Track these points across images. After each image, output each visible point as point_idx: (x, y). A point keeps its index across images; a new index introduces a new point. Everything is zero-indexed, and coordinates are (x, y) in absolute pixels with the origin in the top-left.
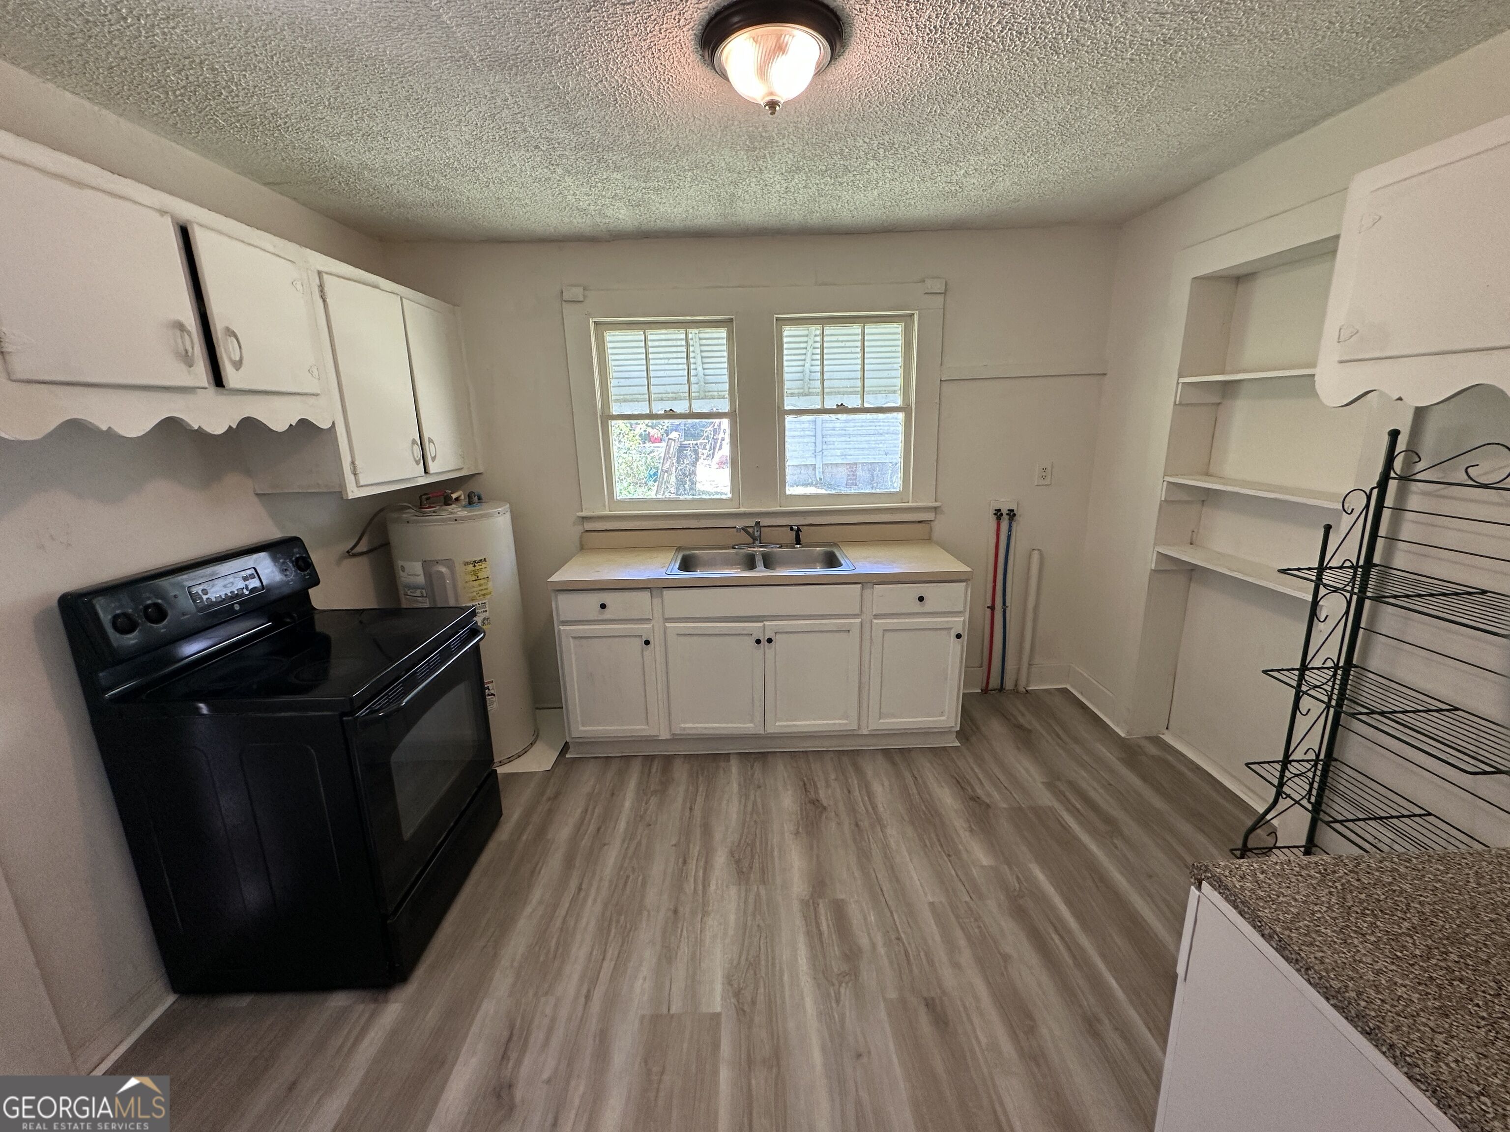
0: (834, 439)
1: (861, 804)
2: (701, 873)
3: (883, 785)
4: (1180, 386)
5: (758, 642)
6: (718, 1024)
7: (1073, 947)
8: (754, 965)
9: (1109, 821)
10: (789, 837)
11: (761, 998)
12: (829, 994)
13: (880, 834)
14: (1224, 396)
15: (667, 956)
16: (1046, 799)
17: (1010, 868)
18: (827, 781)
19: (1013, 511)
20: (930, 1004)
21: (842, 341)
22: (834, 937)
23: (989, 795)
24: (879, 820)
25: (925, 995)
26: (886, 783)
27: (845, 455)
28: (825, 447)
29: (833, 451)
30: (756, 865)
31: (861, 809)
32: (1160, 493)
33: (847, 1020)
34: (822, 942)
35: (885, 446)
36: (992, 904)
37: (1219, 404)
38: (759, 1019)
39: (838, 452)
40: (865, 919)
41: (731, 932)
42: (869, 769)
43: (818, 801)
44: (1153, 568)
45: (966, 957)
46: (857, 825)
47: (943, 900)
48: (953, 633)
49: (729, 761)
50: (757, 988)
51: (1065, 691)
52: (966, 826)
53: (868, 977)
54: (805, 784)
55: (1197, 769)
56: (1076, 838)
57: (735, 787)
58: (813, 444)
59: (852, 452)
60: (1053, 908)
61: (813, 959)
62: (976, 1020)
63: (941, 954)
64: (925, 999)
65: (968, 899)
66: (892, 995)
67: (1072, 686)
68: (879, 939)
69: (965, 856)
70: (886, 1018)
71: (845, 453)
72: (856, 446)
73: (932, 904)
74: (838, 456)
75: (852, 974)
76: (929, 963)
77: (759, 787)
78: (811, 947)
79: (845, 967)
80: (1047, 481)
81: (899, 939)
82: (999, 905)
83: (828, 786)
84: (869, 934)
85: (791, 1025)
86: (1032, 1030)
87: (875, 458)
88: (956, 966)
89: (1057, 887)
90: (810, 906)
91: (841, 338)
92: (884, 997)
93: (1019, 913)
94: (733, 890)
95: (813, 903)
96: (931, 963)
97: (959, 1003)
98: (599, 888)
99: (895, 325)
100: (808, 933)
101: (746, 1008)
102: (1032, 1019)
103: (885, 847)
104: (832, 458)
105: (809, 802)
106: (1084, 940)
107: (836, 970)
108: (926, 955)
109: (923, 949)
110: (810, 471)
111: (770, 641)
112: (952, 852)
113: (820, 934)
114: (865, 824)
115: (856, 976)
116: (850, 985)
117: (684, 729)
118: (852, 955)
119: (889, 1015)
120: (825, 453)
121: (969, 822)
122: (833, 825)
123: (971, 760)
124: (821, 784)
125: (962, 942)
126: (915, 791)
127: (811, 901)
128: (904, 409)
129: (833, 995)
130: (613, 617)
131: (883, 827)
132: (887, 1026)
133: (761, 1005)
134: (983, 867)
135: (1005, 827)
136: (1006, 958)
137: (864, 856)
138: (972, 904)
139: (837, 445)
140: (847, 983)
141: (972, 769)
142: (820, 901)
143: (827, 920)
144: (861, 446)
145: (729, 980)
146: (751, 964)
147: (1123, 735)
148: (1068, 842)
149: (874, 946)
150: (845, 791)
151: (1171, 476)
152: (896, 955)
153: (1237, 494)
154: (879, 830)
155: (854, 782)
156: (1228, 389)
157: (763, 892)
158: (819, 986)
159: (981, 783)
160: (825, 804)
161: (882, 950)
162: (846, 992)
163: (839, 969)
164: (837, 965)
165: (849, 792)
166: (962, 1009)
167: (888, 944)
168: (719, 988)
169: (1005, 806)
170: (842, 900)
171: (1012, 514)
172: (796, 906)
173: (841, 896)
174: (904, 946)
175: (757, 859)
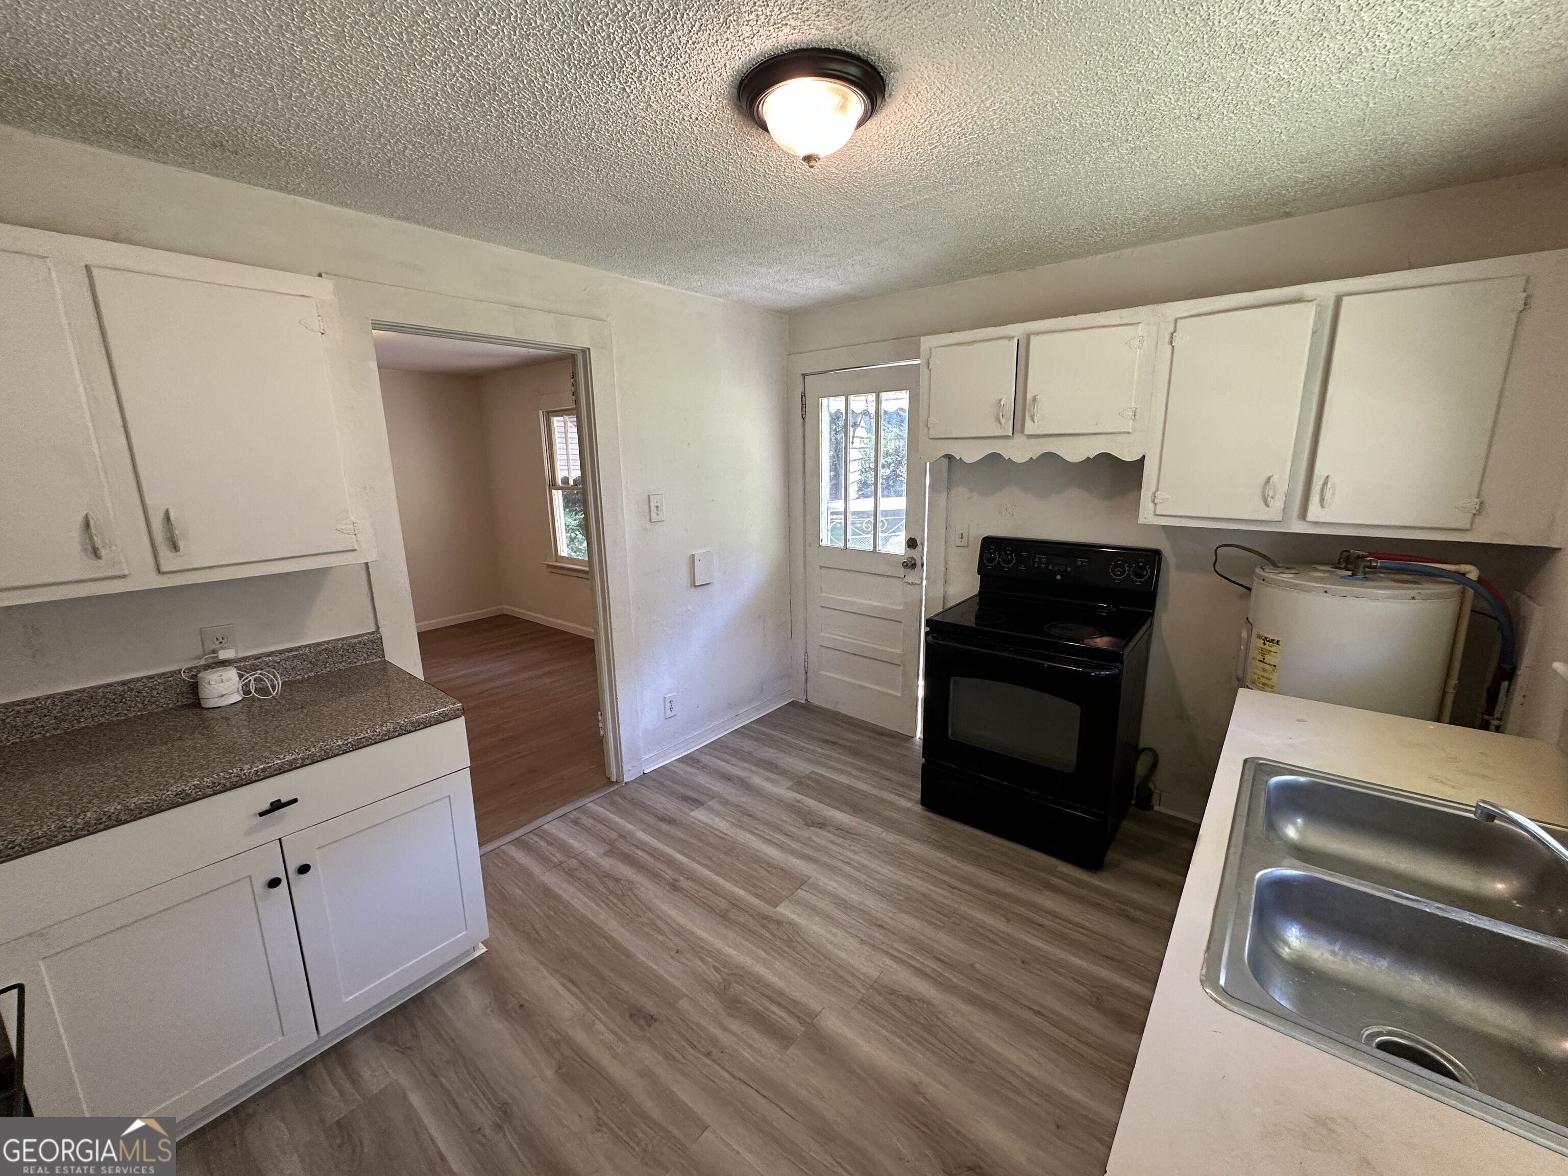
2: (914, 963)
6: (769, 904)
8: (789, 943)
10: (916, 1075)
11: (763, 931)
12: (724, 967)
15: (843, 904)
20: (651, 1019)
22: (761, 1009)
25: (656, 1024)
30: (893, 1011)
33: (700, 963)
34: (765, 995)
38: (751, 923)
40: (751, 1047)
41: (829, 947)
50: (771, 933)
53: (710, 1001)
61: (758, 979)
62: (609, 1036)
63: (663, 1072)
64: (656, 1020)
66: (683, 1003)
68: (725, 1039)
70: (676, 984)
75: (722, 992)
76: (670, 1054)
78: (768, 985)
79: (731, 992)
81: (709, 1054)
84: (735, 1034)
85: (731, 935)
88: (645, 1073)
90: (807, 1017)
92: (687, 996)
94: (874, 973)
95: (806, 1022)
96: (668, 1056)
97: (628, 1039)
98: (944, 896)
100: (781, 993)
101: (765, 921)
107: (734, 984)
108: (675, 1060)
109: (682, 1063)
113: (773, 1001)
115: (716, 993)
116: (717, 984)
118: (734, 1006)
119: (675, 988)
127: (809, 1021)
129: (722, 969)
132: (671, 980)
133: (758, 928)
140: (719, 983)
142: (803, 1029)
143: (780, 1017)
145: (791, 923)
146: (792, 941)
149: (725, 1029)
152: (701, 1037)
157: (852, 992)
158: (737, 967)
161: (715, 1031)
162: (713, 976)
163: (733, 988)
164: (737, 989)
166: (624, 1036)
167: (714, 1041)
168: (793, 917)
170: (786, 1048)
172: (813, 1005)
173: (792, 1050)
174: (700, 1052)
175: (899, 1015)
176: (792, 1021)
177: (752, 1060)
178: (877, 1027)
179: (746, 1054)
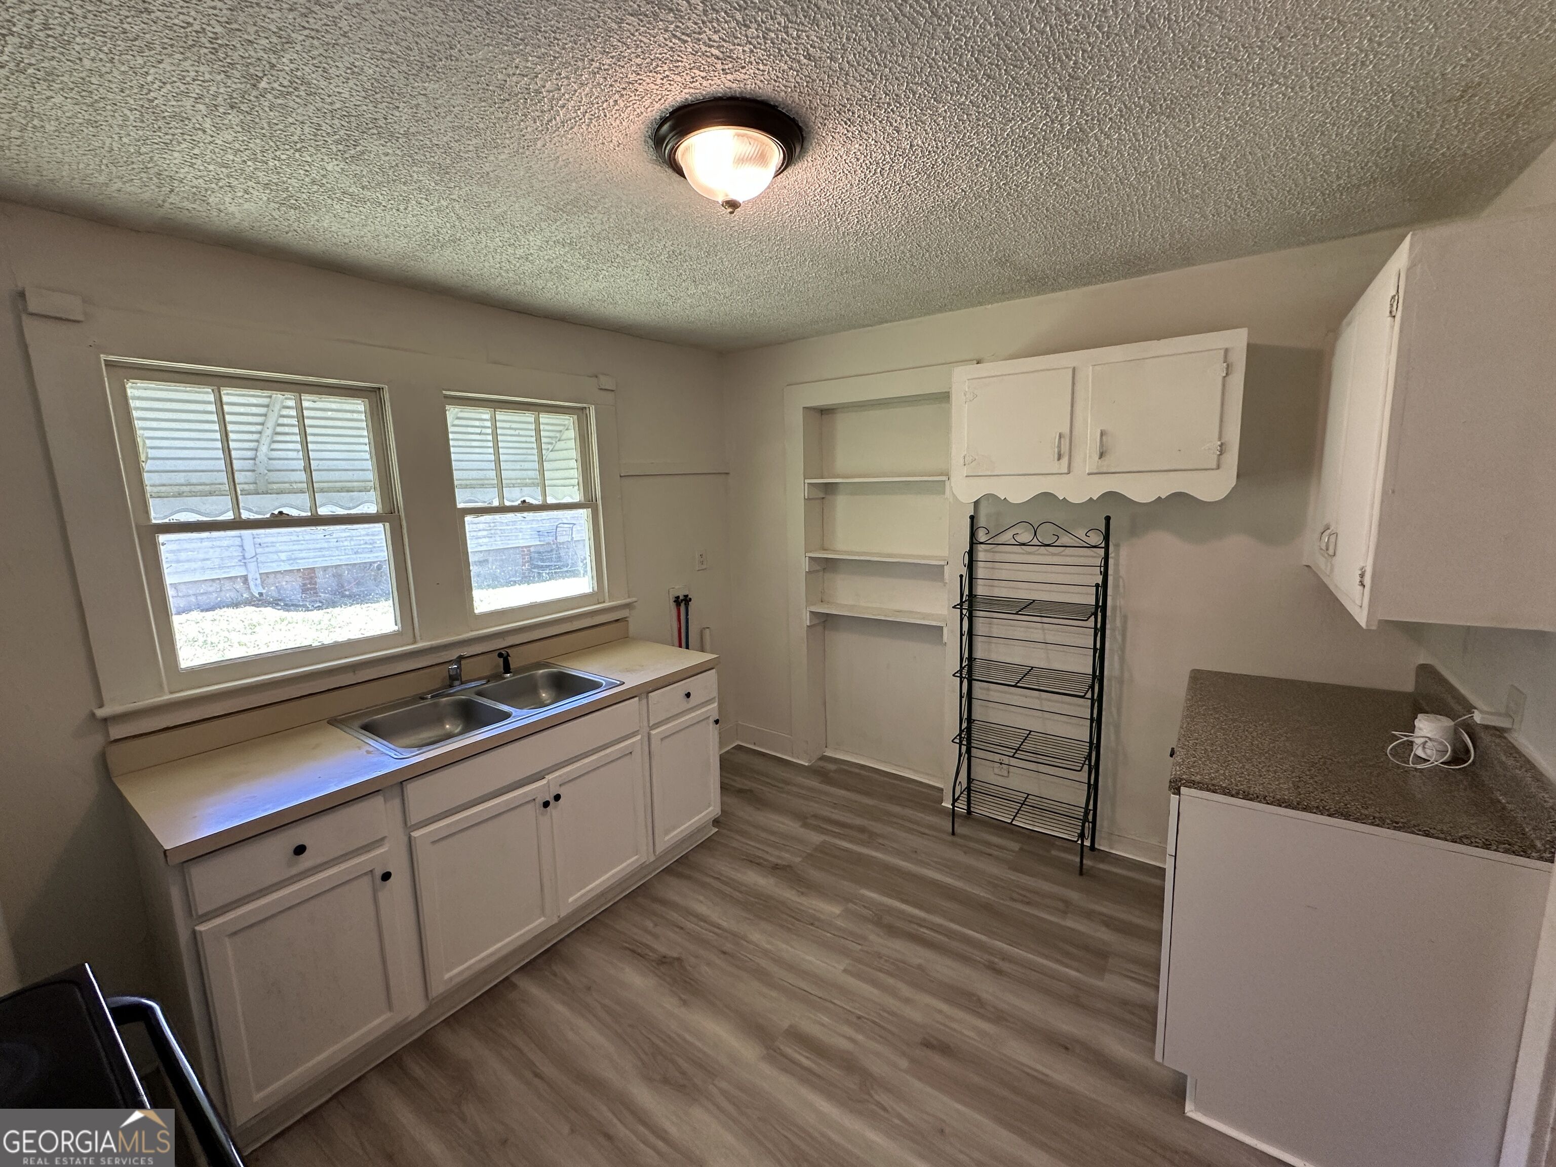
0: (274, 539)
1: (704, 931)
3: (701, 902)
4: (806, 485)
5: (546, 804)
7: (934, 928)
9: (862, 830)
10: (681, 1012)
13: (751, 947)
14: (826, 493)
16: (816, 838)
17: (856, 904)
18: (650, 933)
19: (687, 596)
20: (927, 1044)
21: (515, 429)
22: (821, 1063)
23: (779, 857)
24: (734, 935)
25: (920, 1041)
26: (701, 898)
27: (296, 559)
28: (259, 550)
29: (271, 556)
30: (685, 1065)
31: (710, 936)
32: (805, 566)
33: (907, 1116)
34: (820, 1078)
35: (353, 543)
36: (872, 937)
37: (823, 498)
39: (283, 556)
40: (823, 1025)
42: (672, 896)
43: (664, 957)
44: (808, 624)
45: (906, 990)
46: (724, 953)
47: (847, 961)
48: (711, 720)
49: (514, 986)
51: (739, 748)
52: (794, 892)
53: (877, 1068)
54: (633, 951)
55: (863, 767)
56: (860, 854)
57: (560, 1008)
58: (240, 549)
59: (304, 554)
60: (902, 912)
61: (829, 1097)
62: (955, 1025)
63: (891, 1003)
64: (921, 1044)
65: (860, 947)
66: (904, 1063)
67: (742, 741)
68: (850, 1032)
69: (822, 917)
70: (921, 1086)
71: (293, 557)
72: (311, 546)
73: (845, 971)
74: (283, 561)
75: (867, 1078)
76: (892, 1016)
77: (589, 988)
78: (816, 1089)
79: (857, 1078)
80: (704, 567)
81: (859, 1018)
82: (878, 935)
83: (656, 936)
84: (839, 1035)
86: (980, 1002)
87: (341, 560)
88: (907, 1002)
89: (889, 896)
90: (774, 1055)
91: (514, 425)
92: (903, 1072)
93: (892, 931)
94: (696, 1112)
95: (775, 1051)
96: (894, 1014)
97: (938, 1026)
99: (567, 417)
100: (801, 1080)
102: (974, 995)
103: (766, 953)
104: (274, 564)
105: (658, 964)
106: (938, 920)
107: (855, 1088)
108: (885, 1011)
109: (879, 1010)
110: (239, 585)
111: (557, 798)
112: (814, 921)
113: (811, 1072)
114: (728, 947)
115: (871, 1076)
116: (875, 1087)
117: (451, 979)
118: (849, 1064)
119: (919, 1081)
120: (261, 558)
121: (794, 888)
122: (705, 969)
123: (738, 837)
124: (648, 939)
125: (891, 981)
126: (729, 889)
127: (771, 1052)
128: (588, 503)
129: (876, 1108)
130: (319, 861)
131: (744, 938)
132: (928, 1090)
134: (839, 916)
135: (815, 875)
136: (920, 967)
137: (761, 975)
138: (865, 949)
139: (279, 547)
140: (872, 1089)
141: (747, 844)
142: (777, 1044)
143: (801, 1054)
144: (318, 546)
147: (806, 764)
148: (860, 860)
149: (852, 1041)
150: (677, 930)
151: (811, 552)
152: (871, 1032)
153: (869, 561)
154: (745, 943)
155: (674, 916)
156: (829, 489)
157: (724, 1085)
158: (859, 1113)
159: (767, 853)
160: (675, 955)
161: (860, 1037)
162: (881, 1096)
163: (856, 1084)
164: (851, 1083)
165: (682, 928)
166: (942, 1027)
167: (858, 1029)
169: (799, 859)
170: (791, 1026)
171: (687, 600)
172: (766, 1069)
173: (785, 1024)
174: (868, 1019)
175: (680, 1061)
176: (789, 1051)
177: (819, 1015)
178: (706, 1049)
179: (826, 1020)
